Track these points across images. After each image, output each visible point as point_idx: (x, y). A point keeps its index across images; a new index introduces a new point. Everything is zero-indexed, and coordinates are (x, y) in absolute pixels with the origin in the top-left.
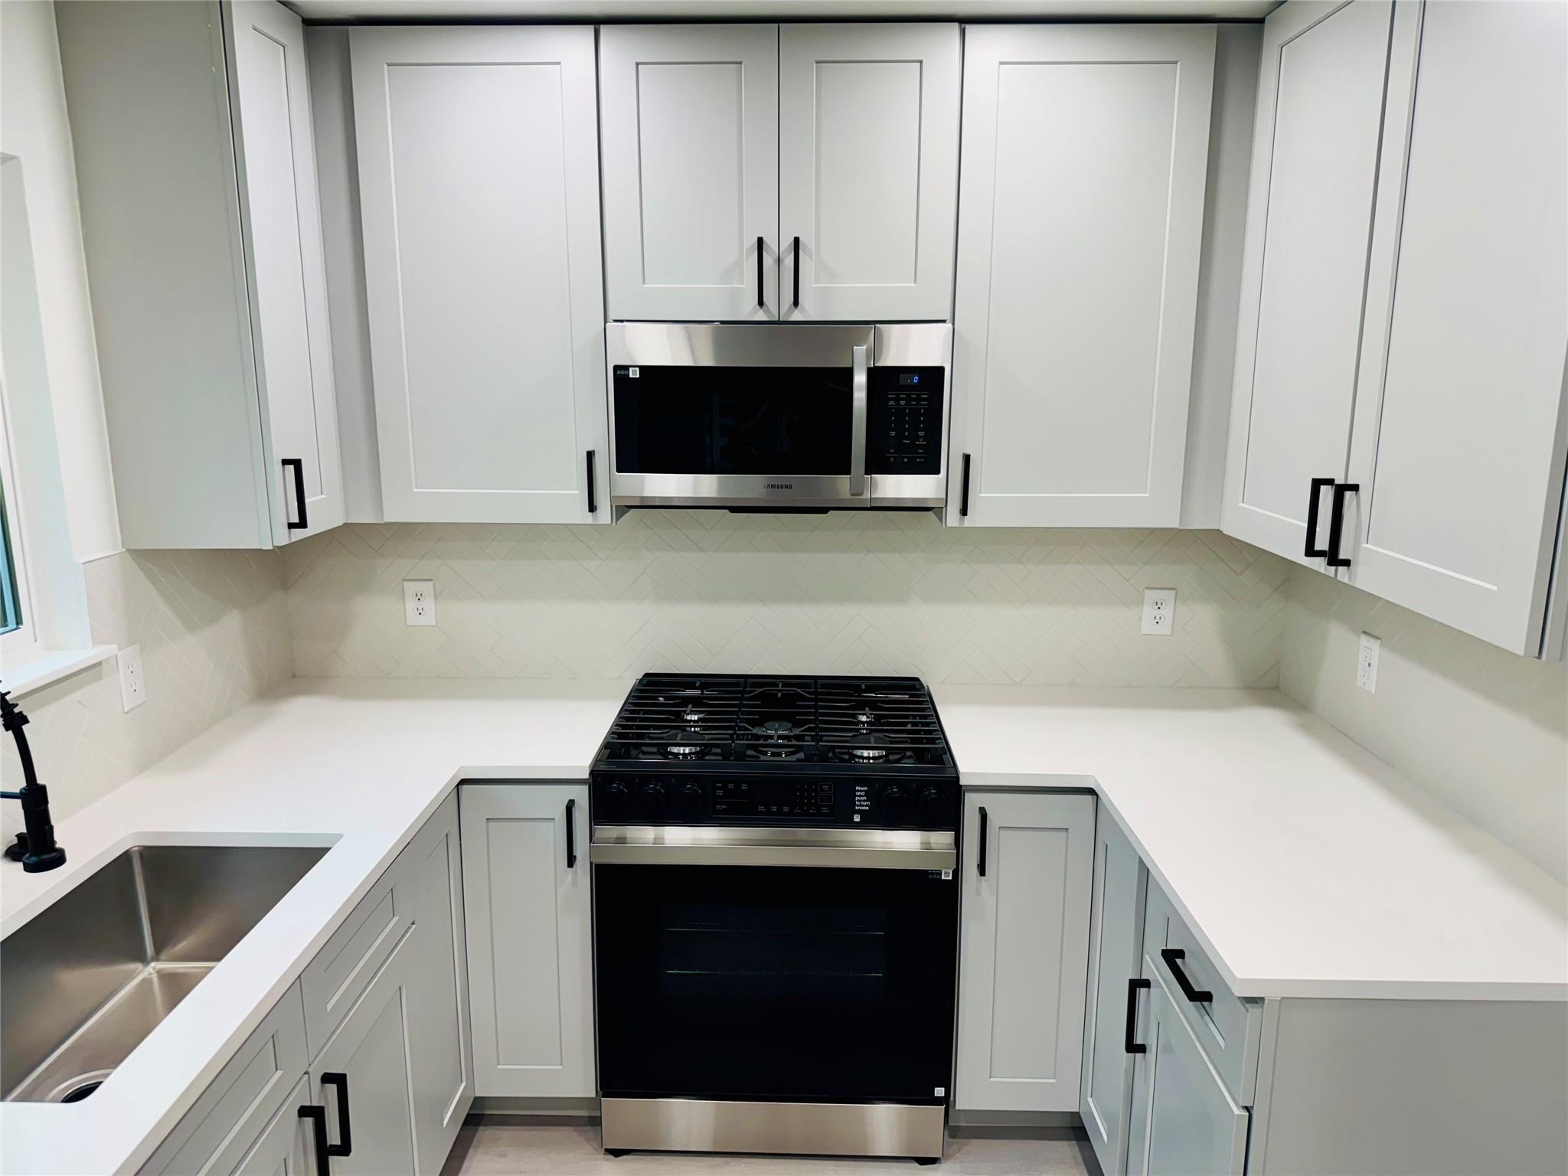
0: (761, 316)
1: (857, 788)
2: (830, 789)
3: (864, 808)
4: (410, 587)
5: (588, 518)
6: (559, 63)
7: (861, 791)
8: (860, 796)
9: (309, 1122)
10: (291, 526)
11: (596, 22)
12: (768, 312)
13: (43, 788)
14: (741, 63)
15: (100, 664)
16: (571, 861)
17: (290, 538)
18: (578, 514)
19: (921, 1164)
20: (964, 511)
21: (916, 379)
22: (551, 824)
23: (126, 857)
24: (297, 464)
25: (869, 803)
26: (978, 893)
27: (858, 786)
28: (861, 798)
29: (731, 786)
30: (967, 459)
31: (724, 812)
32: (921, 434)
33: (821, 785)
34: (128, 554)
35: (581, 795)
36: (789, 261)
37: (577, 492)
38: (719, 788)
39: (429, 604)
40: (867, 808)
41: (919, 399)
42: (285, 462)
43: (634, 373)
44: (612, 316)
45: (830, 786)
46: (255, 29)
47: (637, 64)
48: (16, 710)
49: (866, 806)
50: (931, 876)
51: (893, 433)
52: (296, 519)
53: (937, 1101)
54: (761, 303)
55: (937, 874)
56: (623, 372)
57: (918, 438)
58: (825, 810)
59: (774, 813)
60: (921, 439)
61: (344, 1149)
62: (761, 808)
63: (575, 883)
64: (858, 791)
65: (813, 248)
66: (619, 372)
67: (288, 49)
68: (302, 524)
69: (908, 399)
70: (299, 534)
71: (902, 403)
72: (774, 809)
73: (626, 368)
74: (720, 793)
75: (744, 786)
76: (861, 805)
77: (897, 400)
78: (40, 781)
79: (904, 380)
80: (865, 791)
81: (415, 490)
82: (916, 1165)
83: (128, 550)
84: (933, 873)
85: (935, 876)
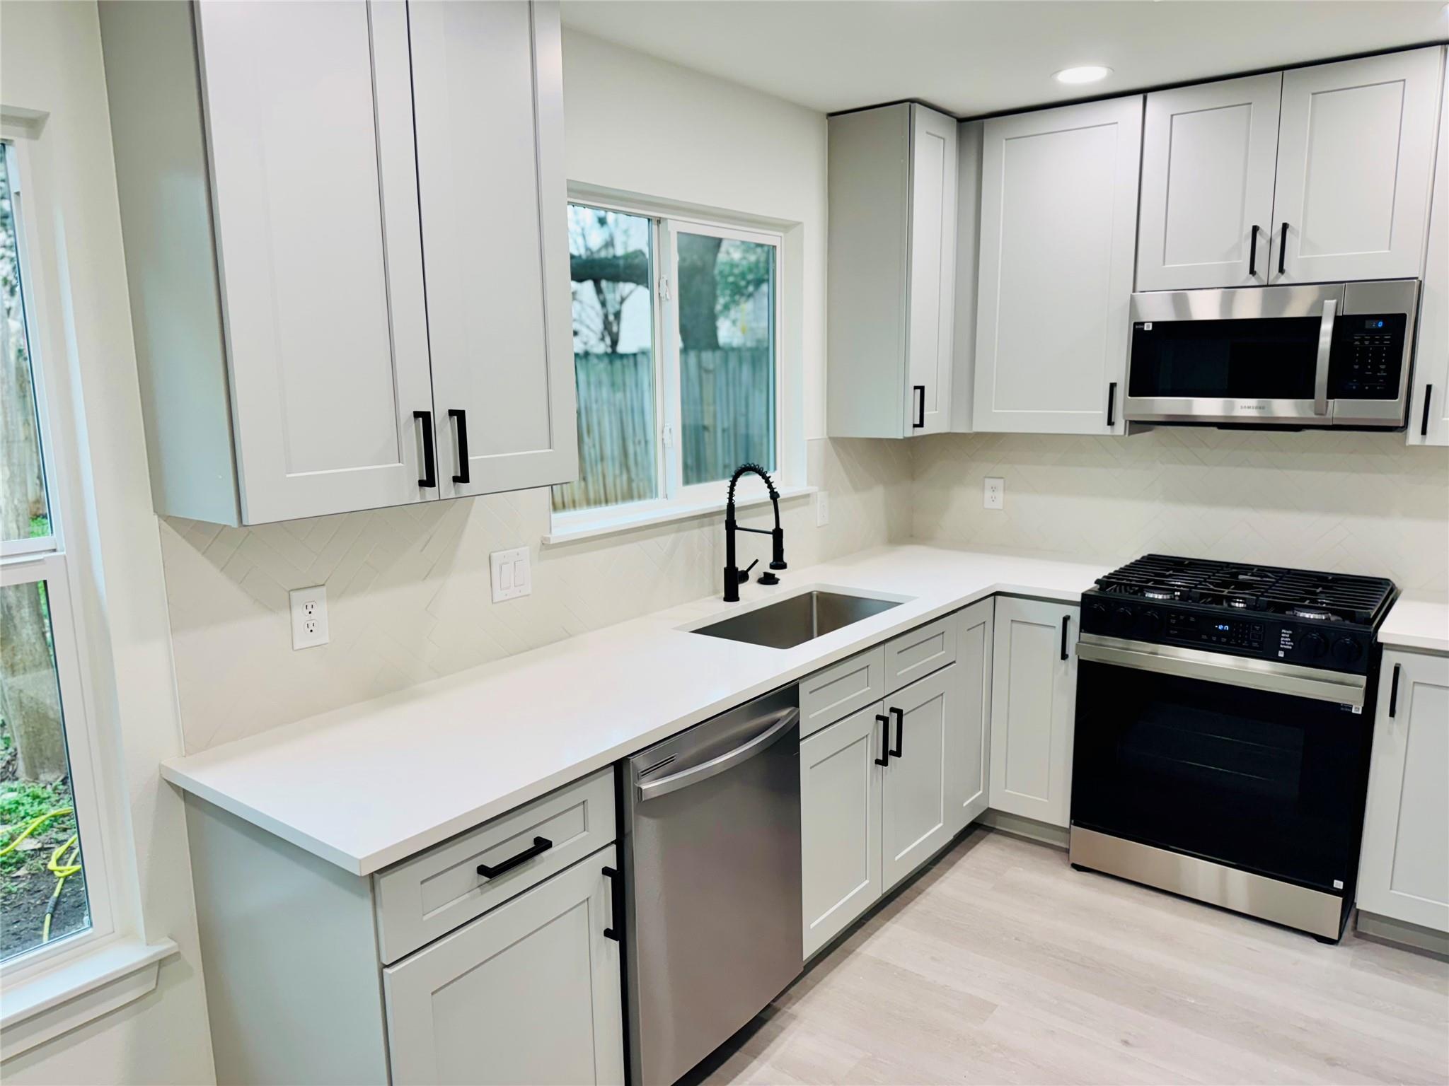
0: (1253, 281)
1: (1283, 631)
2: (1260, 630)
3: (1288, 647)
4: (989, 483)
5: (1107, 430)
6: (1116, 123)
7: (1286, 634)
8: (1285, 637)
9: (881, 723)
10: (915, 426)
11: (1144, 91)
12: (1259, 278)
13: (782, 530)
14: (1250, 104)
15: (808, 495)
16: (1064, 656)
17: (913, 433)
18: (1101, 428)
19: (1319, 941)
20: (1424, 432)
21: (1380, 324)
22: (1053, 630)
23: (810, 594)
24: (922, 389)
25: (1292, 644)
26: (1390, 733)
27: (1284, 629)
28: (1286, 639)
29: (1182, 617)
30: (1429, 388)
31: (1175, 636)
32: (1383, 367)
33: (1253, 626)
34: (828, 440)
35: (1075, 613)
36: (1278, 241)
37: (1101, 412)
38: (1173, 618)
39: (1000, 495)
40: (1291, 648)
41: (1382, 340)
42: (916, 388)
43: (1148, 327)
44: (1139, 288)
45: (1261, 627)
46: (927, 133)
47: (1172, 116)
48: (775, 490)
49: (1290, 645)
50: (1342, 709)
51: (1356, 367)
52: (917, 422)
53: (1337, 892)
54: (1252, 272)
55: (1348, 708)
56: (1140, 327)
57: (1380, 370)
58: (1255, 644)
59: (1213, 642)
60: (1382, 372)
61: (898, 753)
62: (1204, 637)
63: (1066, 673)
64: (1284, 633)
65: (1300, 231)
66: (1137, 327)
67: (947, 141)
68: (921, 425)
69: (1372, 340)
70: (919, 432)
71: (1367, 343)
72: (1214, 639)
73: (1143, 323)
74: (1173, 621)
75: (1192, 619)
76: (1285, 645)
77: (1362, 340)
78: (781, 527)
79: (1370, 325)
80: (1290, 634)
81: (994, 411)
82: (1314, 941)
83: (830, 438)
84: (1344, 706)
85: (1346, 710)
